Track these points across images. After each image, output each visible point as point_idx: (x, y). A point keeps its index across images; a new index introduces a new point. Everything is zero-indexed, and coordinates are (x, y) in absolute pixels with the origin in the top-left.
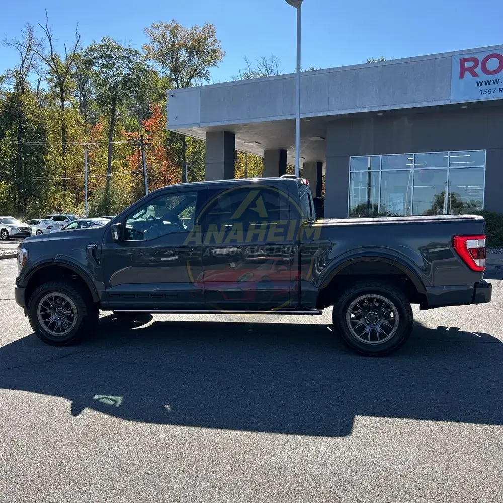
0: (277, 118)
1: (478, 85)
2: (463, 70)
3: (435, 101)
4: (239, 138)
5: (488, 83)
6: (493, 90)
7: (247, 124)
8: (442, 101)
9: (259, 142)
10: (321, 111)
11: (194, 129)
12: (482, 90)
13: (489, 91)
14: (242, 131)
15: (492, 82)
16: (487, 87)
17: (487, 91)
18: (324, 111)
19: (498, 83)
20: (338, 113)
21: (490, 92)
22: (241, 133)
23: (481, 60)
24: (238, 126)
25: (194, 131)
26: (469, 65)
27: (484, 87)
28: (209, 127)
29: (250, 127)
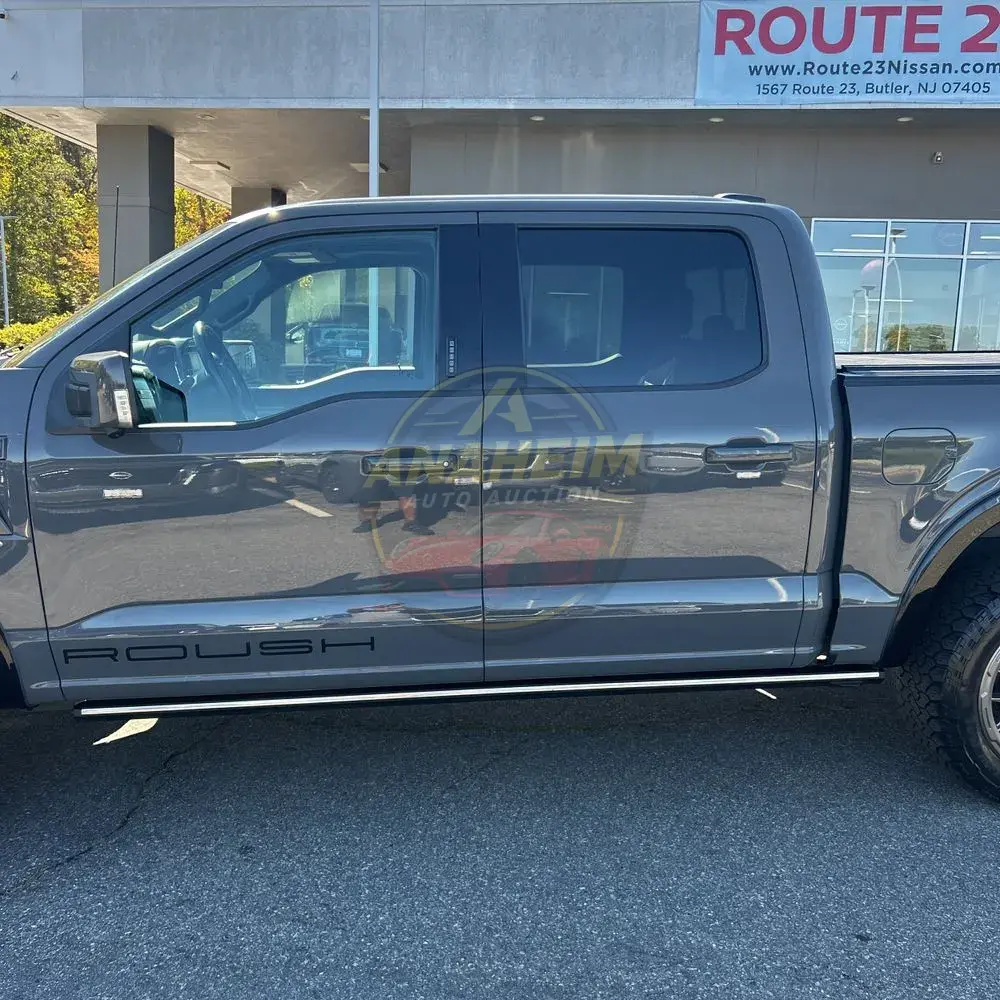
0: (295, 104)
1: (752, 73)
2: (722, 36)
3: (662, 98)
4: (181, 150)
5: (771, 70)
6: (781, 88)
7: (212, 112)
8: (678, 101)
9: (225, 163)
10: (406, 98)
11: (67, 111)
12: (759, 86)
13: (773, 90)
14: (194, 130)
15: (780, 71)
16: (771, 80)
17: (769, 88)
18: (412, 98)
19: (791, 73)
20: (447, 107)
21: (775, 91)
22: (192, 134)
23: (758, 19)
24: (188, 117)
25: (67, 119)
26: (735, 25)
27: (763, 78)
28: (110, 111)
29: (219, 120)
